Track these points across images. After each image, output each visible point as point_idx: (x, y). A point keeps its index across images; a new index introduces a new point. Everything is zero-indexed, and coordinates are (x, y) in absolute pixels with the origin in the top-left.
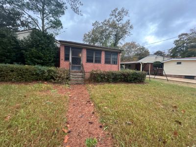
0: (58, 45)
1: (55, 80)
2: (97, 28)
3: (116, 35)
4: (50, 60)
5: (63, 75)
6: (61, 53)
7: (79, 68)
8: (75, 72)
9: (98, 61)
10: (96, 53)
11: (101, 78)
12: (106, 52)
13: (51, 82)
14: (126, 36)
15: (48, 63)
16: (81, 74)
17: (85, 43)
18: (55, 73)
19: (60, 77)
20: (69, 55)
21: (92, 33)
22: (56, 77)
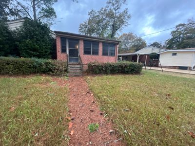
0: (54, 37)
1: (53, 72)
2: (93, 18)
3: (113, 26)
4: (46, 52)
5: (61, 68)
6: (57, 45)
7: (77, 60)
8: (73, 64)
9: (96, 53)
10: (93, 44)
11: (99, 70)
12: (103, 43)
13: (49, 74)
14: (123, 26)
15: (44, 55)
16: (79, 66)
17: (82, 34)
18: (53, 65)
19: (58, 70)
20: (66, 47)
21: (88, 23)
22: (54, 70)
